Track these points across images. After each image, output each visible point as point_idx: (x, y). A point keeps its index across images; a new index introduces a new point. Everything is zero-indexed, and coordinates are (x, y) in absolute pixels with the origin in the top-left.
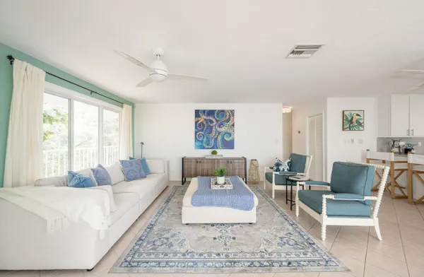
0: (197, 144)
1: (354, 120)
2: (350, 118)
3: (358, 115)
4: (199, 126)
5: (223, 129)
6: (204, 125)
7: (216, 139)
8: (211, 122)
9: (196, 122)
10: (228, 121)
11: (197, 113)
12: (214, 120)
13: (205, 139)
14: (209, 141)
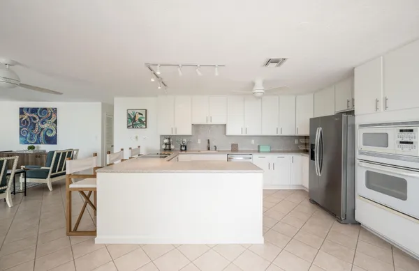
0: (22, 139)
1: (137, 119)
2: (133, 117)
3: (140, 114)
4: (23, 123)
5: (45, 126)
6: (27, 122)
7: (40, 134)
8: (35, 119)
9: (21, 119)
10: (50, 118)
11: (22, 111)
12: (37, 118)
13: (29, 135)
14: (32, 137)
